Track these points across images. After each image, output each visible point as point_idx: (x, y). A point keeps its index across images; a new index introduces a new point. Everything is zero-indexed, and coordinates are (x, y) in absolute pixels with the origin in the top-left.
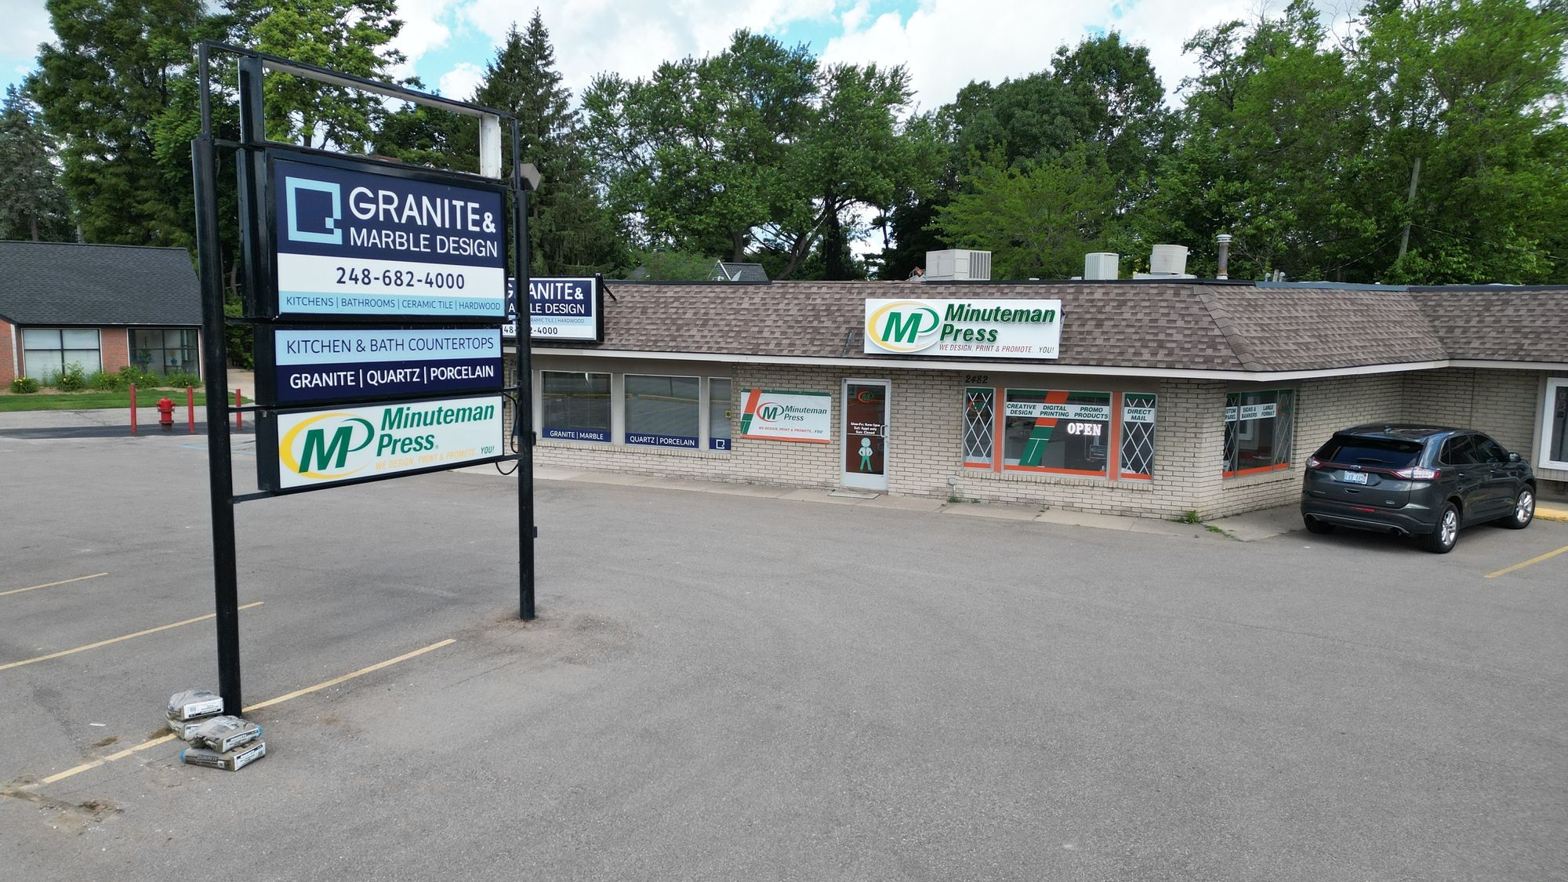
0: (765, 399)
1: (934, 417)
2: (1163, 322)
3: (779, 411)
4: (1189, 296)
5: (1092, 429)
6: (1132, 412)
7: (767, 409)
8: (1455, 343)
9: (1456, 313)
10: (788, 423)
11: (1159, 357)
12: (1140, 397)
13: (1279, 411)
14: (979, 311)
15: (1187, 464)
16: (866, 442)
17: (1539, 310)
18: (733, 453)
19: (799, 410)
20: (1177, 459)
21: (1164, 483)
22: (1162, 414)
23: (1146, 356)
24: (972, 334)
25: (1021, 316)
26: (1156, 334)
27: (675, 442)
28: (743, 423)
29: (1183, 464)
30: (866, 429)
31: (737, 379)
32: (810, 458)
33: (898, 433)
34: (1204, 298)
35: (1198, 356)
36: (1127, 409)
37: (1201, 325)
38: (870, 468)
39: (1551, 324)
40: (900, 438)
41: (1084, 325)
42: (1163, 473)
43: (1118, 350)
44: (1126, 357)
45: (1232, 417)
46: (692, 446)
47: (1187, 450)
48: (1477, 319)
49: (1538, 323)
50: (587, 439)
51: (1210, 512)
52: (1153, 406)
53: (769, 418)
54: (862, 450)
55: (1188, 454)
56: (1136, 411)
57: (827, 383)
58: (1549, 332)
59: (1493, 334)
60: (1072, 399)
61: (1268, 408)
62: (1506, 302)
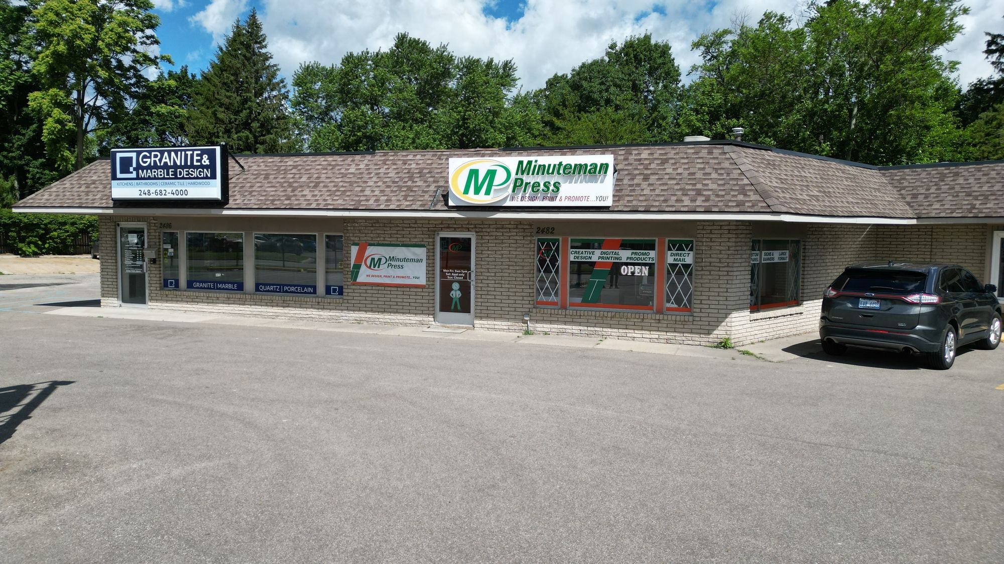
0: (371, 251)
1: (511, 263)
2: (699, 175)
3: (383, 260)
4: (720, 154)
5: (641, 271)
6: (674, 255)
7: (373, 259)
8: (920, 206)
9: (917, 184)
10: (391, 272)
11: (698, 203)
12: (681, 242)
13: (790, 257)
14: (544, 166)
15: (721, 298)
16: (456, 286)
17: (984, 179)
18: (345, 298)
19: (399, 260)
20: (713, 294)
21: (701, 315)
22: (699, 256)
23: (687, 201)
24: (539, 185)
25: (580, 169)
26: (694, 185)
27: (297, 289)
28: (352, 272)
29: (718, 298)
30: (456, 275)
31: (348, 235)
32: (410, 301)
33: (482, 278)
34: (733, 156)
35: (730, 201)
36: (669, 252)
37: (732, 176)
38: (459, 308)
39: (995, 188)
40: (483, 281)
41: (633, 179)
42: (701, 306)
43: (662, 198)
44: (670, 203)
45: (755, 260)
46: (310, 293)
47: (721, 286)
48: (935, 187)
49: (985, 188)
50: (224, 289)
51: (741, 339)
52: (691, 250)
53: (374, 267)
54: (453, 292)
55: (722, 290)
56: (677, 254)
57: (422, 236)
58: (995, 195)
59: (950, 198)
60: (625, 246)
61: (783, 254)
62: (957, 174)
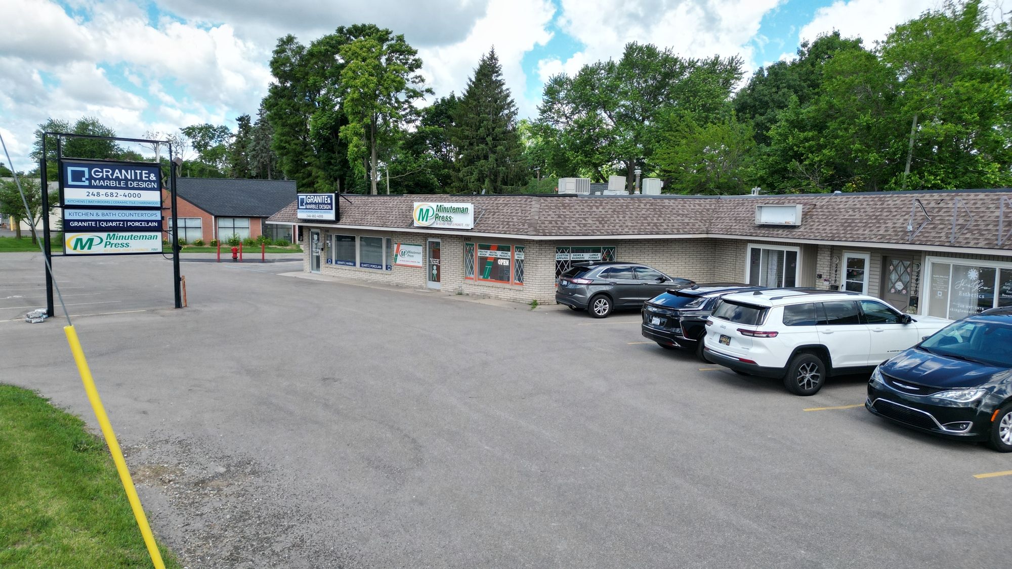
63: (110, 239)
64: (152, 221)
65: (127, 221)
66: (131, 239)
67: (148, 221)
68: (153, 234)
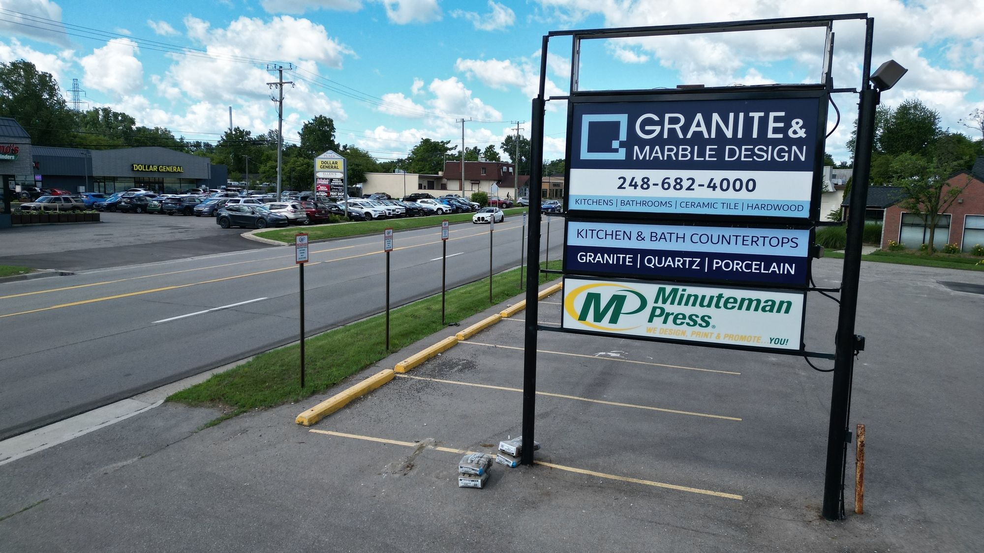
63: (664, 302)
64: (780, 260)
65: (713, 256)
66: (717, 306)
67: (768, 260)
68: (778, 297)
